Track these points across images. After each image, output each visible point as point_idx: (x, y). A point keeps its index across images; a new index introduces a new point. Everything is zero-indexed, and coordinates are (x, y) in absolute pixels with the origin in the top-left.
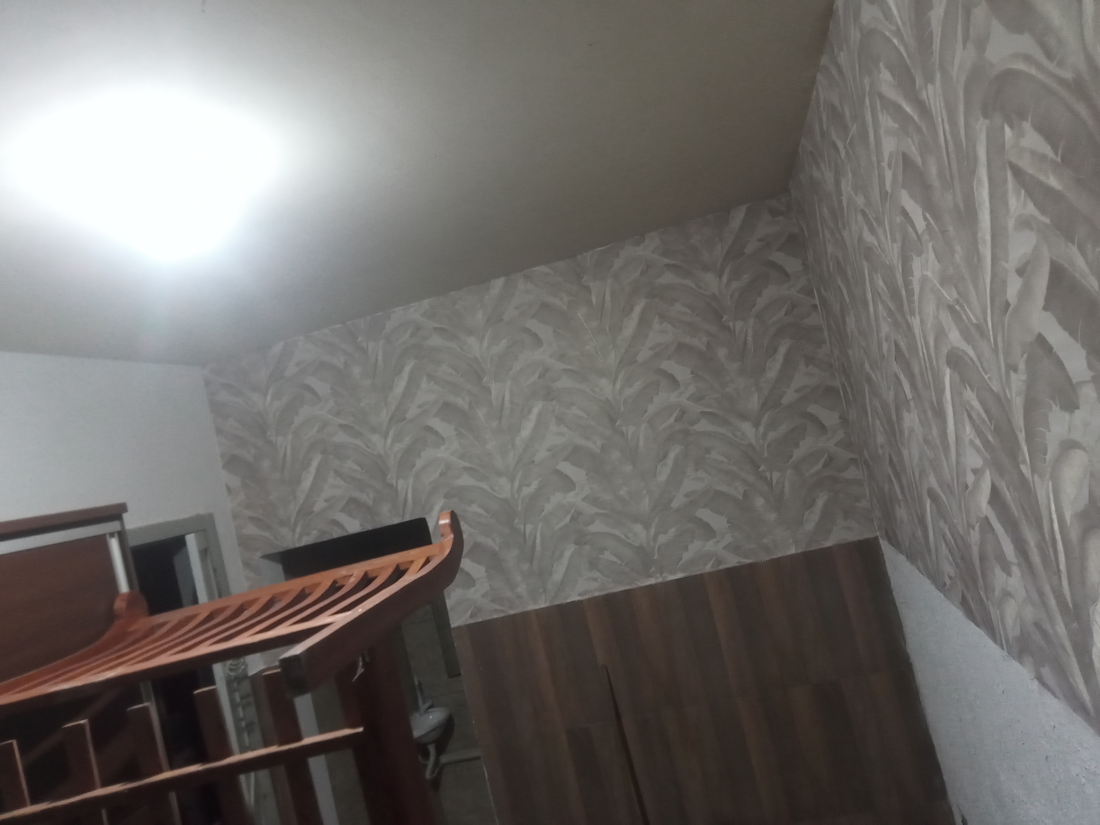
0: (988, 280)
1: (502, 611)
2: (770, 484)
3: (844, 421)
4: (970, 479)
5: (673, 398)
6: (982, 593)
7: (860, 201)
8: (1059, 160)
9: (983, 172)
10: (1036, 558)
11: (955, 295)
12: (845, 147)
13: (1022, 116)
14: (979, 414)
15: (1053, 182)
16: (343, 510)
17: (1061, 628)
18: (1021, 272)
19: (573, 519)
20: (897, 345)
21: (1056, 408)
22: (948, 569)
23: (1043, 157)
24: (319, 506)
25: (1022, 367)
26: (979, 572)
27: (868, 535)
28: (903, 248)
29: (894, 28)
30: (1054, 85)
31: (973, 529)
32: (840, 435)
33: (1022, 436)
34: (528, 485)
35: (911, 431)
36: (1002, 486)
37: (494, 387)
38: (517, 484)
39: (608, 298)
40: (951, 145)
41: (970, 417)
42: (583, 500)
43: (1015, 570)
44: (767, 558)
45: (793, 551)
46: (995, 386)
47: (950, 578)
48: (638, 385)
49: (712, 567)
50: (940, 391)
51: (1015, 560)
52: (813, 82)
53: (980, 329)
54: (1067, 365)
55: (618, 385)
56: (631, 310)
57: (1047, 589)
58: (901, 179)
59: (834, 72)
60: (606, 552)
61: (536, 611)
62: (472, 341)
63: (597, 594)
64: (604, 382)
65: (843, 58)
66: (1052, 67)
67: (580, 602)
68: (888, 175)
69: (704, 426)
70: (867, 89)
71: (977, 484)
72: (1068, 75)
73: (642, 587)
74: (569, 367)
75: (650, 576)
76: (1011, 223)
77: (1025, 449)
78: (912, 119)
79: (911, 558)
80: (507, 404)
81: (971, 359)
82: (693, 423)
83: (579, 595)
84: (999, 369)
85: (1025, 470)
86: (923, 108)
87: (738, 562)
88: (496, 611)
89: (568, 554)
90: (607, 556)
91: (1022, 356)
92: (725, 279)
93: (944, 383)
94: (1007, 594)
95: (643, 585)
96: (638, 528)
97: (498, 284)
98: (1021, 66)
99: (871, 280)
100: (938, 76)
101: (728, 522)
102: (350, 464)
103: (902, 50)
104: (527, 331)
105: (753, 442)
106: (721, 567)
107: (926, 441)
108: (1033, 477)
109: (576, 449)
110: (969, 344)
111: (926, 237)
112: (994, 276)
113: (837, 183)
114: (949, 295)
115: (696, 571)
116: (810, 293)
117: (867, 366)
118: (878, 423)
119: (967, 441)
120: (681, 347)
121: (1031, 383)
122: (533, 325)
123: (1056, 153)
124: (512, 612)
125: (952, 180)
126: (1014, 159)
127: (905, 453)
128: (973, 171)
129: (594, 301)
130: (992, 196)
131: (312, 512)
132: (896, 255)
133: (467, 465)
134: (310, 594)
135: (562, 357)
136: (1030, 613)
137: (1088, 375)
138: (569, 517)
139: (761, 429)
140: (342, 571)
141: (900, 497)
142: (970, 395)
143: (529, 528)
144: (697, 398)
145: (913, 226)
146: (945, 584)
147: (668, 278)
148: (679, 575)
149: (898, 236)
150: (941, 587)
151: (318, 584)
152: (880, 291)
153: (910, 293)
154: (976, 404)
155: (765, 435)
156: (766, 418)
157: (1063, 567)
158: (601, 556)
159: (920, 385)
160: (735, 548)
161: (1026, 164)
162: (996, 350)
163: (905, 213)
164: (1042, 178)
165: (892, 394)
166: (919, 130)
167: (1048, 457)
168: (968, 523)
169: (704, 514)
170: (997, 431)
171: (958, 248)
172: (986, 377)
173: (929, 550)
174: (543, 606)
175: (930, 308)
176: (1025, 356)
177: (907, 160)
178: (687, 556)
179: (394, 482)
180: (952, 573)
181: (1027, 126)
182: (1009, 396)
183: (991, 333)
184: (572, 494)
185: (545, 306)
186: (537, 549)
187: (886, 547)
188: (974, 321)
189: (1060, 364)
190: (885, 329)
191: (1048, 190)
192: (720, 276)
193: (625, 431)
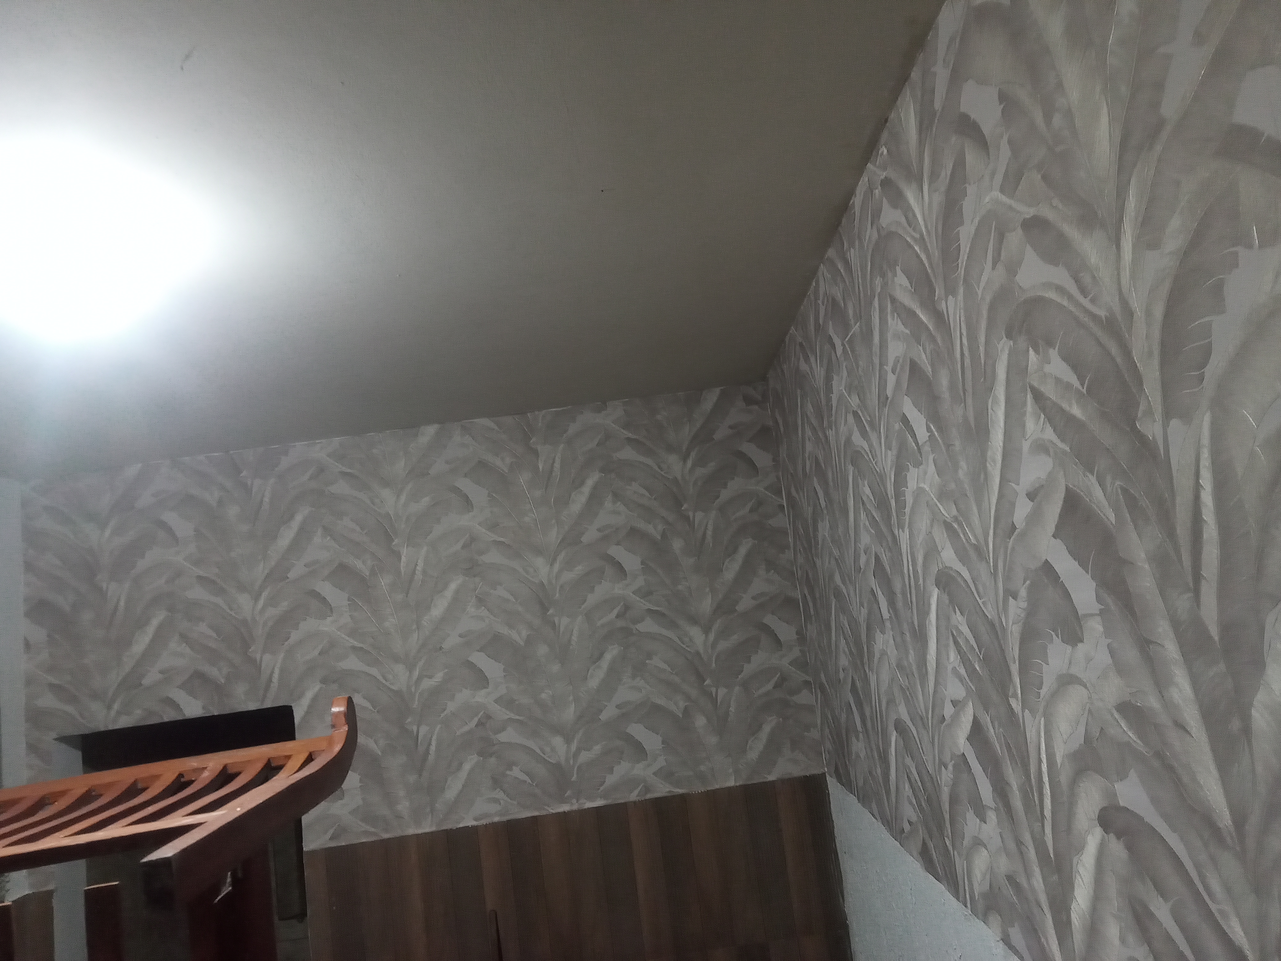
0: (994, 500)
1: (375, 834)
2: (714, 701)
3: (802, 637)
4: (949, 710)
5: (618, 589)
6: (948, 843)
7: (854, 401)
8: (1084, 391)
9: (1000, 391)
10: (1017, 803)
11: (954, 512)
12: (843, 345)
13: (1050, 343)
14: (967, 641)
15: (1076, 411)
16: (182, 686)
17: (1038, 882)
18: (1031, 496)
19: (480, 724)
20: (877, 558)
21: (1057, 640)
22: (909, 812)
23: (1068, 386)
24: (152, 677)
25: (1023, 593)
26: (947, 816)
27: (815, 771)
28: (898, 457)
29: (917, 236)
30: (1086, 319)
31: (946, 768)
32: (796, 652)
33: (1015, 668)
34: (430, 677)
35: (883, 653)
36: (986, 720)
37: (405, 552)
38: (416, 673)
39: (557, 465)
40: (967, 361)
41: (956, 643)
42: (496, 701)
43: (992, 816)
44: (702, 789)
45: (731, 783)
46: (990, 612)
47: (910, 823)
48: (579, 569)
49: (638, 796)
50: (924, 613)
51: (992, 804)
52: (814, 272)
53: (978, 550)
54: (1073, 596)
55: (557, 566)
56: (582, 483)
57: (1027, 838)
58: (905, 385)
59: (840, 266)
60: (514, 768)
61: (417, 836)
62: (386, 494)
63: (496, 819)
64: (540, 562)
65: (853, 255)
66: (1086, 302)
67: (475, 829)
68: (891, 380)
69: (648, 626)
70: (878, 290)
71: (956, 717)
72: (1102, 313)
73: (553, 814)
74: (502, 539)
75: (563, 801)
76: (1026, 446)
77: (1017, 680)
78: (927, 328)
79: (864, 799)
80: (419, 576)
81: (965, 581)
82: (636, 621)
83: (476, 819)
84: (997, 594)
85: (1016, 705)
86: (940, 318)
87: (670, 792)
88: (366, 833)
89: (467, 767)
90: (516, 772)
91: (1024, 582)
92: (689, 463)
93: (929, 605)
94: (978, 843)
95: (554, 812)
96: (558, 741)
97: (430, 431)
98: (1051, 295)
99: (856, 486)
100: (961, 290)
101: (663, 742)
102: (203, 627)
103: (923, 257)
104: (456, 490)
105: (701, 651)
106: (649, 796)
107: (900, 666)
108: (1023, 712)
109: (497, 638)
110: (964, 565)
111: (927, 448)
112: (1001, 496)
113: (828, 379)
114: (947, 511)
115: (620, 798)
116: (778, 493)
117: (837, 579)
118: (843, 642)
119: (950, 668)
120: (633, 532)
121: (1031, 612)
122: (465, 485)
123: (1082, 385)
124: (386, 836)
125: (964, 393)
126: (1035, 384)
127: (873, 679)
128: (990, 389)
129: (541, 467)
130: (1007, 416)
131: (141, 685)
132: (889, 463)
133: (356, 644)
134: (144, 790)
135: (493, 527)
136: (1003, 865)
137: (1096, 607)
138: (476, 720)
139: (712, 637)
140: (191, 763)
141: (859, 728)
142: (959, 620)
143: (424, 730)
144: (646, 593)
145: (914, 436)
146: (903, 831)
147: (628, 454)
148: (599, 803)
149: (894, 443)
150: (899, 834)
151: (156, 777)
152: (865, 498)
153: (901, 505)
154: (965, 630)
155: (714, 645)
156: (717, 626)
157: (1048, 813)
158: (508, 772)
159: (900, 604)
160: (666, 775)
161: (1049, 390)
162: (995, 575)
163: (905, 420)
164: (1065, 406)
165: (864, 611)
166: (933, 339)
167: (1043, 691)
168: (940, 760)
169: (637, 731)
170: (986, 660)
171: (963, 464)
172: (980, 602)
173: (888, 792)
174: (427, 830)
175: (923, 523)
176: (1028, 582)
177: (914, 367)
178: (611, 780)
179: (258, 657)
180: (914, 819)
181: (1053, 353)
182: (1004, 624)
183: (991, 555)
184: (483, 692)
185: (482, 464)
186: (430, 757)
187: (834, 787)
188: (973, 541)
189: (1067, 595)
190: (866, 539)
191: (1071, 419)
192: (685, 459)
193: (556, 622)
